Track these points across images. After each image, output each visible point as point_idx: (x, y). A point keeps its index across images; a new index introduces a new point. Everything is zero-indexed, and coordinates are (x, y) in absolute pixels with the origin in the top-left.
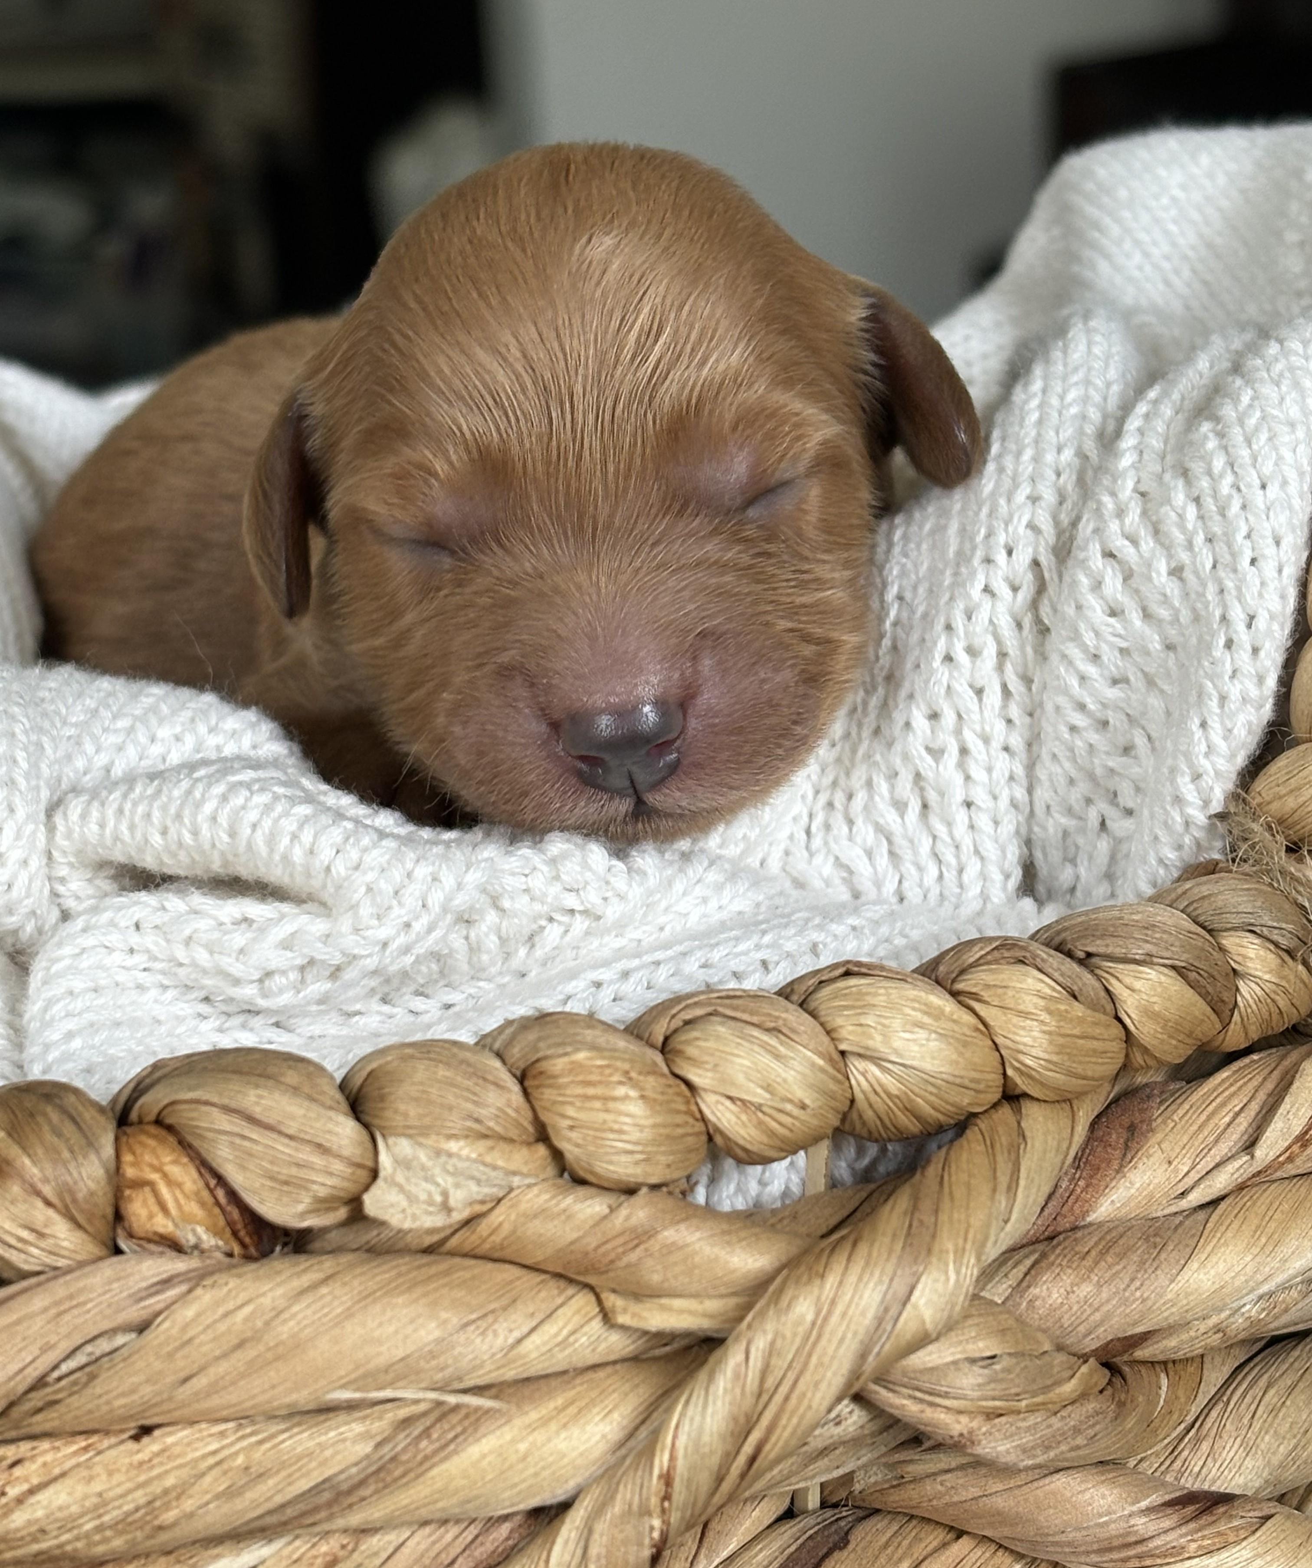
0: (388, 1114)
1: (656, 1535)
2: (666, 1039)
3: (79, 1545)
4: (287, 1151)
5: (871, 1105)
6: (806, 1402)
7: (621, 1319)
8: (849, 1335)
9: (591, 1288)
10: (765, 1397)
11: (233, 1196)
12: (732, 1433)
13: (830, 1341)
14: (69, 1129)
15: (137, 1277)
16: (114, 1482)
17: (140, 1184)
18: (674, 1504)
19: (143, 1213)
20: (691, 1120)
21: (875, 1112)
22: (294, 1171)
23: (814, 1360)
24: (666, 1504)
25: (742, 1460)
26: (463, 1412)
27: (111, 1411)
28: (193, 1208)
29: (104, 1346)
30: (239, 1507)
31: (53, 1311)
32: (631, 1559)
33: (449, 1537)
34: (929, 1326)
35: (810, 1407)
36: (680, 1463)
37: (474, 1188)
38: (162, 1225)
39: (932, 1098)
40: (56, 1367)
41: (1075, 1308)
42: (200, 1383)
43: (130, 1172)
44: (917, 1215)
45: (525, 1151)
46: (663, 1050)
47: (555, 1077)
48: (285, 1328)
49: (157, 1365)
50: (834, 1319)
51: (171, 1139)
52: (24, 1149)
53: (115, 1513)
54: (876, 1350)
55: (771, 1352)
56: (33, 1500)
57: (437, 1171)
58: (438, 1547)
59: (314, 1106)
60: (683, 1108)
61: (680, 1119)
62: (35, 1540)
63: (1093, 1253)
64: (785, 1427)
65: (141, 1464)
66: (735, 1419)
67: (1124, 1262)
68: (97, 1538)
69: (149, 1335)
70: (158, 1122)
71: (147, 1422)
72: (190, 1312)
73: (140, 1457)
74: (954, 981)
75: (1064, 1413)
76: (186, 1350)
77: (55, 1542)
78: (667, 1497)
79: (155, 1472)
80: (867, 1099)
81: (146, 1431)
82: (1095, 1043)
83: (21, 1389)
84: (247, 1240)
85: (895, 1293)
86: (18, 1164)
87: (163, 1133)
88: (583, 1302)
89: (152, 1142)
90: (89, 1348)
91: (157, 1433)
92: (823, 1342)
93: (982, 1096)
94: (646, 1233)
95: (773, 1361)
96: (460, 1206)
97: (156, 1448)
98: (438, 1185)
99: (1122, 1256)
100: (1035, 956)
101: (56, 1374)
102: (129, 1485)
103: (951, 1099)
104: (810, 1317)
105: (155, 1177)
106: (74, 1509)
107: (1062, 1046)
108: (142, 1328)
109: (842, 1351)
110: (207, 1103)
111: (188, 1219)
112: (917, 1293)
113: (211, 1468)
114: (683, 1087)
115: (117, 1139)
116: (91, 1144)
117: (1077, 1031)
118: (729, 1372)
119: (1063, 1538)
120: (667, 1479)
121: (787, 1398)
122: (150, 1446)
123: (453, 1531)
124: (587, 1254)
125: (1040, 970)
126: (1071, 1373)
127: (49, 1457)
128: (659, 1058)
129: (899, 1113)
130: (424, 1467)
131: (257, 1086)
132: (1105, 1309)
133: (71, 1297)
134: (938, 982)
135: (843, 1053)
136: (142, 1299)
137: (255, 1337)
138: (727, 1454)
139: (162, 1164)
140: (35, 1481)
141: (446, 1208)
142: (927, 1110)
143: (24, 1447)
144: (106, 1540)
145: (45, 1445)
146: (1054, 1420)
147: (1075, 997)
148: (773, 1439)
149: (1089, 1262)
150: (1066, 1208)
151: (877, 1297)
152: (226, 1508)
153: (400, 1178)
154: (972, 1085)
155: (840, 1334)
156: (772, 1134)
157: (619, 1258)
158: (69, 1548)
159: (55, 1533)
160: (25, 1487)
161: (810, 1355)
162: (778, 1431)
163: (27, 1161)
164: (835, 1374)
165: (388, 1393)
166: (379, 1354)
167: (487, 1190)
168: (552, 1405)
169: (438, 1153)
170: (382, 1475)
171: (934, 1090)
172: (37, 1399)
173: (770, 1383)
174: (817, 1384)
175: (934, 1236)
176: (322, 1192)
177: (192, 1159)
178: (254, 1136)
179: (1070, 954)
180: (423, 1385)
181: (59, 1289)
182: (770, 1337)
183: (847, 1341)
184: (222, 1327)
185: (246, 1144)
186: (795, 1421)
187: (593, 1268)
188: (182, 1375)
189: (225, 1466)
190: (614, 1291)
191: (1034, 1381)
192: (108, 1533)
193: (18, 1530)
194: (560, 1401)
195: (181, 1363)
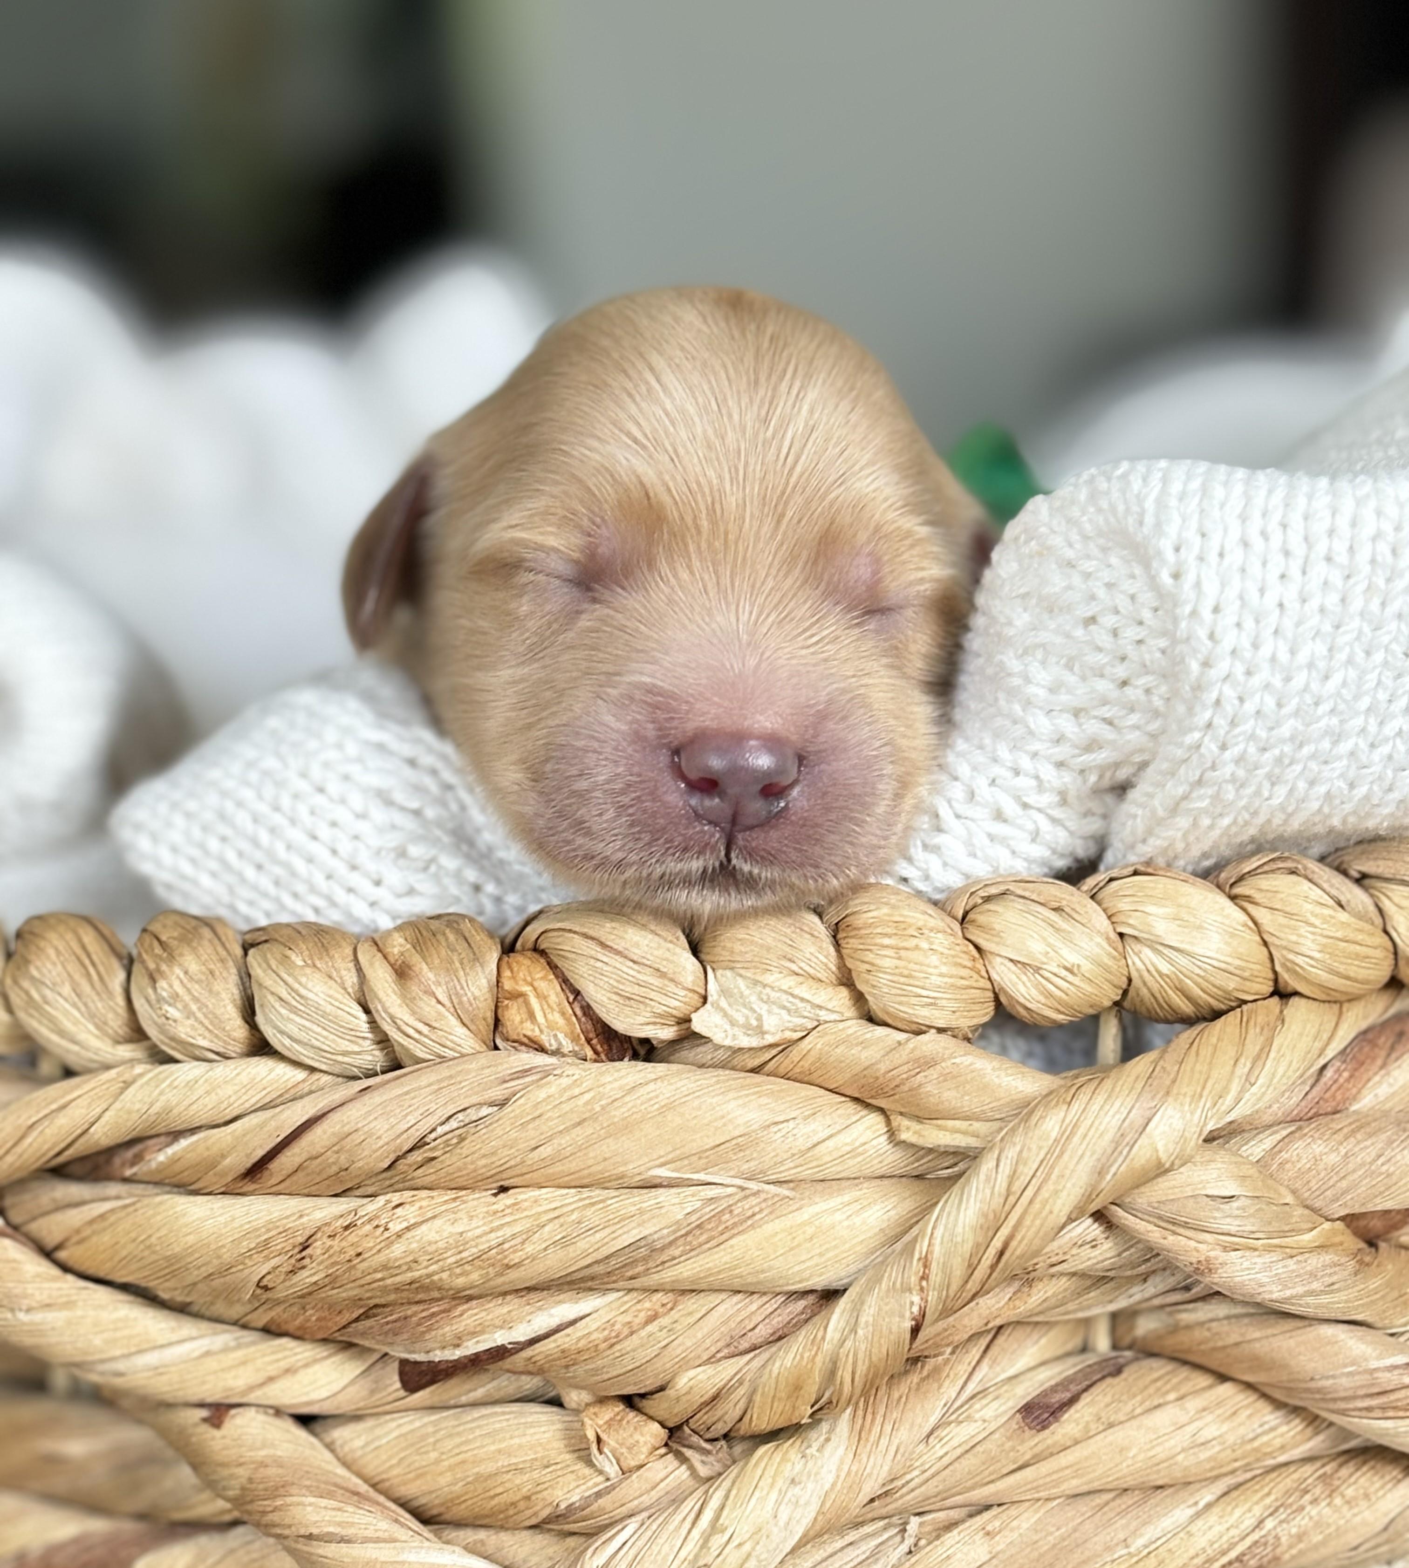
0: (718, 950)
1: (915, 1309)
2: (966, 914)
3: (445, 1275)
4: (631, 972)
5: (1145, 984)
6: (1048, 1208)
7: (904, 1136)
8: (1088, 1153)
9: (882, 1110)
10: (1012, 1199)
11: (587, 1010)
12: (981, 1227)
13: (1071, 1157)
14: (461, 946)
15: (505, 1066)
16: (474, 1225)
17: (517, 996)
18: (932, 1282)
19: (517, 1019)
20: (975, 976)
21: (1149, 989)
22: (636, 989)
23: (1056, 1171)
24: (924, 1283)
25: (992, 1252)
26: (763, 1196)
27: (475, 1171)
28: (557, 1017)
29: (473, 1114)
30: (572, 1255)
31: (436, 1087)
32: (895, 1329)
33: (754, 1307)
34: (1163, 1157)
35: (1051, 1212)
36: (937, 1249)
37: (787, 1017)
38: (529, 1029)
39: (1200, 980)
40: (434, 1130)
41: (1323, 1174)
42: (545, 1151)
43: (508, 985)
44: (1161, 1063)
45: (830, 989)
46: (963, 921)
47: (859, 929)
48: (617, 1113)
49: (513, 1134)
50: (1076, 1139)
51: (542, 961)
52: (424, 958)
53: (475, 1250)
54: (1113, 1170)
55: (1019, 1160)
56: (409, 1235)
57: (753, 998)
58: (744, 1314)
59: (657, 938)
60: (970, 964)
61: (965, 973)
62: (410, 1269)
63: (1345, 1130)
64: (1029, 1228)
65: (495, 1212)
66: (985, 1216)
67: (1374, 1139)
68: (458, 1271)
69: (507, 1109)
70: (535, 949)
71: (505, 1183)
72: (542, 1094)
73: (495, 1207)
74: (1232, 885)
75: (1299, 1258)
76: (537, 1122)
77: (424, 1272)
78: (924, 1277)
79: (507, 1219)
80: (1141, 977)
81: (504, 1189)
82: (1358, 947)
83: (406, 1148)
84: (599, 1048)
85: (1132, 1123)
86: (416, 969)
87: (536, 956)
88: (874, 1120)
89: (527, 962)
90: (460, 1116)
91: (511, 1192)
92: (1066, 1157)
93: (1248, 983)
94: (926, 1063)
95: (1021, 1168)
96: (773, 1030)
97: (509, 1202)
98: (755, 1011)
99: (1370, 1135)
100: (1305, 868)
101: (433, 1136)
102: (486, 1228)
103: (1218, 983)
104: (1054, 1135)
105: (526, 989)
106: (441, 1245)
107: (1325, 945)
108: (502, 1104)
109: (1080, 1167)
110: (570, 931)
111: (551, 1026)
112: (1152, 1125)
113: (551, 1220)
114: (971, 947)
115: (500, 960)
116: (477, 959)
117: (1339, 934)
118: (982, 1177)
119: (1313, 1385)
120: (926, 1263)
121: (1031, 1202)
122: (505, 1199)
123: (756, 1302)
124: (877, 1078)
125: (1310, 881)
126: (1310, 1225)
127: (424, 1203)
128: (957, 926)
129: (1170, 992)
130: (724, 1237)
131: (612, 921)
132: (1351, 1178)
133: (451, 1077)
134: (1219, 886)
135: (1121, 935)
136: (505, 1082)
137: (594, 1117)
138: (977, 1245)
139: (533, 979)
140: (412, 1221)
141: (760, 1031)
142: (1197, 992)
143: (408, 1194)
144: (464, 1274)
145: (424, 1193)
146: (1291, 1262)
147: (1341, 906)
148: (1018, 1237)
149: (1339, 1137)
150: (1328, 1095)
151: (1116, 1122)
152: (561, 1254)
153: (723, 1003)
154: (1237, 972)
155: (1080, 1152)
156: (1049, 995)
157: (902, 1083)
158: (436, 1278)
159: (425, 1263)
160: (405, 1224)
161: (1052, 1167)
162: (1023, 1231)
163: (424, 966)
164: (1074, 1185)
165: (702, 1177)
166: (693, 1140)
167: (799, 1021)
168: (839, 1200)
169: (756, 982)
170: (689, 1238)
171: (1202, 973)
172: (417, 1157)
173: (1017, 1187)
174: (1056, 1192)
175: (1174, 1081)
176: (661, 1009)
177: (557, 977)
178: (605, 959)
179: (1345, 873)
180: (732, 1173)
181: (444, 1071)
182: (1018, 1148)
183: (1086, 1159)
184: (566, 1107)
185: (599, 964)
186: (1038, 1222)
187: (881, 1092)
188: (533, 1143)
189: (562, 1220)
190: (901, 1114)
191: (1270, 1223)
192: (467, 1267)
193: (396, 1260)
194: (846, 1198)
195: (532, 1133)
